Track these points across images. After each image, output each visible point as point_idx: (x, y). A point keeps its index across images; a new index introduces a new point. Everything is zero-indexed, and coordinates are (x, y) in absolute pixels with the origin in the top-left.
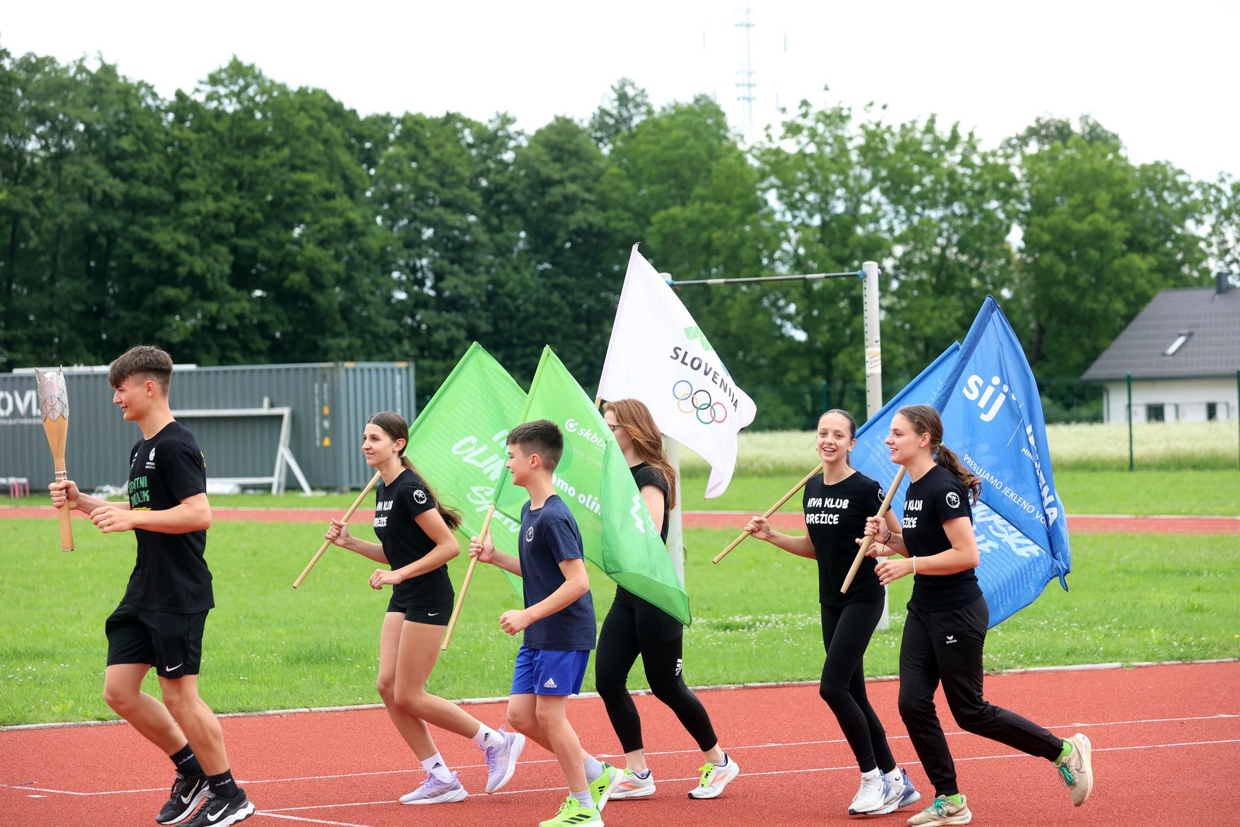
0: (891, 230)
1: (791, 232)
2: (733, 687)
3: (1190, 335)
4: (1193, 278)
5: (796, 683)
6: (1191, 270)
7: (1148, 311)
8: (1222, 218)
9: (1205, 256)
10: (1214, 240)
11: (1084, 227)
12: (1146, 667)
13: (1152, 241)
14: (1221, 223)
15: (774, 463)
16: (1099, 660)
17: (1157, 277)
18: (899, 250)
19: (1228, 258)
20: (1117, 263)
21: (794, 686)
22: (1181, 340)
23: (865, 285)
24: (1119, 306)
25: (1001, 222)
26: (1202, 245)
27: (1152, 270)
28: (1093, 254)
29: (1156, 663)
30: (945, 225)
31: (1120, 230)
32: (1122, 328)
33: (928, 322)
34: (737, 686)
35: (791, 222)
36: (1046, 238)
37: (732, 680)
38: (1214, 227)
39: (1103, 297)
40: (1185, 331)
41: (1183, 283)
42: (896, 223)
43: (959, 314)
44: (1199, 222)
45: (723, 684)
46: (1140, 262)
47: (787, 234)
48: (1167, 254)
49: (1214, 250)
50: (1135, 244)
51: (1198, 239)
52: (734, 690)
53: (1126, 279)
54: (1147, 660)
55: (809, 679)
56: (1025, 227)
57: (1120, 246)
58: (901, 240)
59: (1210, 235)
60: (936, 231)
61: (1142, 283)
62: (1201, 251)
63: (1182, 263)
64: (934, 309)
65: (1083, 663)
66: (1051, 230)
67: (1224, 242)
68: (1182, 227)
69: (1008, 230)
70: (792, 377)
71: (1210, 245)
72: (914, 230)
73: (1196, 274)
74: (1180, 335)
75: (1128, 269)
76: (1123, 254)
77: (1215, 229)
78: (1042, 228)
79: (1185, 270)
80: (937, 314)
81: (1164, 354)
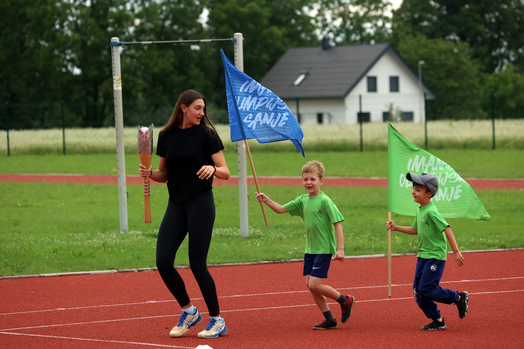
0: (133, 10)
1: (73, 10)
2: (183, 267)
3: (307, 74)
4: (308, 41)
5: (216, 265)
6: (306, 36)
7: (283, 60)
8: (324, 6)
9: (314, 28)
10: (320, 18)
11: (245, 10)
12: (398, 256)
13: (284, 19)
14: (323, 9)
15: (88, 146)
16: (373, 252)
17: (287, 40)
18: (137, 22)
19: (327, 29)
20: (265, 32)
21: (215, 267)
22: (302, 77)
23: (235, 46)
24: (265, 56)
25: (197, 6)
26: (313, 22)
27: (285, 36)
28: (251, 26)
29: (402, 255)
30: (164, 8)
31: (266, 12)
32: (268, 70)
33: (156, 65)
34: (185, 266)
35: (73, 4)
36: (224, 16)
37: (182, 263)
38: (319, 11)
39: (256, 51)
40: (304, 71)
41: (302, 44)
42: (136, 6)
43: (172, 60)
44: (311, 8)
45: (178, 265)
46: (277, 31)
47: (71, 11)
48: (293, 26)
49: (320, 24)
50: (274, 21)
51: (311, 18)
52: (184, 269)
53: (270, 41)
54: (398, 253)
55: (223, 263)
56: (210, 9)
57: (266, 22)
58: (139, 16)
59: (318, 15)
60: (159, 11)
61: (279, 43)
62: (311, 25)
63: (301, 32)
64: (159, 57)
65: (365, 254)
66: (227, 12)
67: (325, 20)
68: (301, 10)
69: (201, 12)
70: (76, 96)
71: (317, 21)
72: (146, 10)
73: (309, 38)
74: (301, 74)
75: (271, 35)
76: (268, 26)
77: (320, 12)
78: (220, 9)
79: (303, 36)
80: (160, 60)
81: (293, 85)
